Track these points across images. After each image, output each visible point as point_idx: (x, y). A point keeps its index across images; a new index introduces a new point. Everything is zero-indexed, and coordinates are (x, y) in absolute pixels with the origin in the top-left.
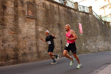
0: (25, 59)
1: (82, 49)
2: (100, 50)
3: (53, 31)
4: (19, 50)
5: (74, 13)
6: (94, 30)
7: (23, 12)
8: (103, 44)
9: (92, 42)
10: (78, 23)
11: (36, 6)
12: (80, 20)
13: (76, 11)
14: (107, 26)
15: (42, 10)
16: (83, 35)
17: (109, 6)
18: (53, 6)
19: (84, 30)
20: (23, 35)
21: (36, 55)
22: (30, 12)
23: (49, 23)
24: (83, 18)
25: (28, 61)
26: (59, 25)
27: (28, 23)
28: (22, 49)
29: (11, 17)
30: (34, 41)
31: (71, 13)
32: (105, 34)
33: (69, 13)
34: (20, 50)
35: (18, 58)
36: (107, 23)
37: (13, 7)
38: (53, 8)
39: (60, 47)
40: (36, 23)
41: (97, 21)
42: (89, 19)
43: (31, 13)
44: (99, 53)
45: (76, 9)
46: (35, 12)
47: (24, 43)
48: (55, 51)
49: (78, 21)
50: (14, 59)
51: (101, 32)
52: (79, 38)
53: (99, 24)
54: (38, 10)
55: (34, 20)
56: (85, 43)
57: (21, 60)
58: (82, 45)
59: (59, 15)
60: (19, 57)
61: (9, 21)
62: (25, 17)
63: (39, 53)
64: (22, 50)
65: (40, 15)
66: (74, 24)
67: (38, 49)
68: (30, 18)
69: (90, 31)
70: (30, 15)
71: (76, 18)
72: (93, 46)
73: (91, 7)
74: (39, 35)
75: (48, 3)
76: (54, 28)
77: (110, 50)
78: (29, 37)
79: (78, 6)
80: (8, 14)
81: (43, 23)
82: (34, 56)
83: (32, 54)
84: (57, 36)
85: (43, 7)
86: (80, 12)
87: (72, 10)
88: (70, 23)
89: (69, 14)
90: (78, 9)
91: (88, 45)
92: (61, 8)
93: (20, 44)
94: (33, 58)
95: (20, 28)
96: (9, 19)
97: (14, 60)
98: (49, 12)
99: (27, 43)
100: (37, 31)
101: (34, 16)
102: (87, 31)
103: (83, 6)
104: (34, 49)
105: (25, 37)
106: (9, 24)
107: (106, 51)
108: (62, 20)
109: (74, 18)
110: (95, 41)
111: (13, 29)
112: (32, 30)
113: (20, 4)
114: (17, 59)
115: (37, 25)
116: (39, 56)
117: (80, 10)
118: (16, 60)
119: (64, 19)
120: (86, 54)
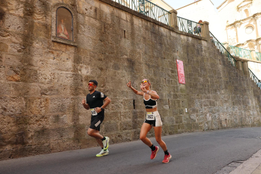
0: (44, 144)
1: (181, 122)
2: (224, 124)
3: (115, 76)
4: (30, 122)
5: (168, 34)
6: (210, 77)
7: (46, 28)
8: (230, 110)
9: (205, 106)
10: (174, 59)
11: (79, 15)
12: (180, 53)
13: (173, 31)
14: (241, 69)
15: (93, 25)
16: (186, 87)
17: (247, 23)
18: (119, 18)
19: (188, 75)
20: (42, 85)
21: (72, 135)
22: (63, 28)
23: (107, 57)
24: (187, 47)
25: (50, 150)
26: (132, 63)
27: (55, 55)
28: (37, 119)
29: (14, 39)
30: (69, 100)
31: (161, 35)
32: (236, 89)
33: (157, 35)
34: (33, 120)
35: (25, 141)
36: (240, 63)
37: (22, 14)
38: (119, 23)
39: (131, 116)
40: (74, 57)
41: (219, 57)
42: (202, 51)
43: (66, 32)
44: (220, 131)
45: (171, 25)
46: (74, 29)
47: (43, 103)
48: (119, 124)
49: (176, 54)
50: (16, 143)
51: (227, 83)
52: (176, 96)
53: (224, 64)
54: (83, 25)
55: (72, 50)
56: (189, 106)
57: (33, 147)
58: (181, 112)
59: (133, 39)
60: (29, 138)
61: (10, 48)
62: (50, 42)
63: (77, 129)
64: (37, 121)
65: (88, 38)
66: (167, 61)
67: (76, 120)
68: (63, 43)
69: (202, 79)
70: (62, 35)
71: (172, 47)
72: (208, 115)
73: (207, 24)
74: (82, 85)
75: (106, 9)
76: (119, 69)
77: (246, 125)
78: (57, 90)
79: (178, 19)
80: (7, 32)
81: (94, 57)
82: (65, 138)
83: (60, 131)
84: (126, 90)
85: (95, 19)
86: (181, 33)
87: (162, 29)
88: (157, 58)
89: (155, 37)
90: (177, 27)
91: (197, 112)
92: (137, 22)
93: (33, 106)
94: (64, 142)
95: (37, 68)
96: (9, 44)
97: (14, 146)
98: (109, 31)
99: (51, 105)
100: (76, 76)
101: (71, 39)
102: (195, 79)
103: (188, 21)
104: (67, 119)
105: (45, 90)
106: (9, 56)
107: (236, 126)
108: (138, 50)
109: (168, 46)
110: (212, 104)
111: (17, 69)
112: (64, 72)
113: (38, 8)
114: (24, 143)
115: (77, 60)
116: (77, 138)
117: (181, 29)
118: (20, 147)
119: (144, 50)
120: (191, 134)
